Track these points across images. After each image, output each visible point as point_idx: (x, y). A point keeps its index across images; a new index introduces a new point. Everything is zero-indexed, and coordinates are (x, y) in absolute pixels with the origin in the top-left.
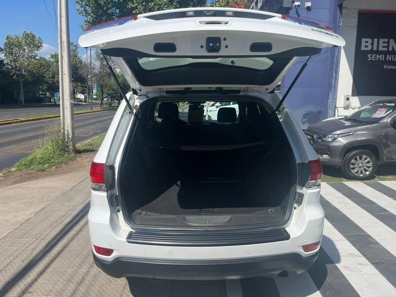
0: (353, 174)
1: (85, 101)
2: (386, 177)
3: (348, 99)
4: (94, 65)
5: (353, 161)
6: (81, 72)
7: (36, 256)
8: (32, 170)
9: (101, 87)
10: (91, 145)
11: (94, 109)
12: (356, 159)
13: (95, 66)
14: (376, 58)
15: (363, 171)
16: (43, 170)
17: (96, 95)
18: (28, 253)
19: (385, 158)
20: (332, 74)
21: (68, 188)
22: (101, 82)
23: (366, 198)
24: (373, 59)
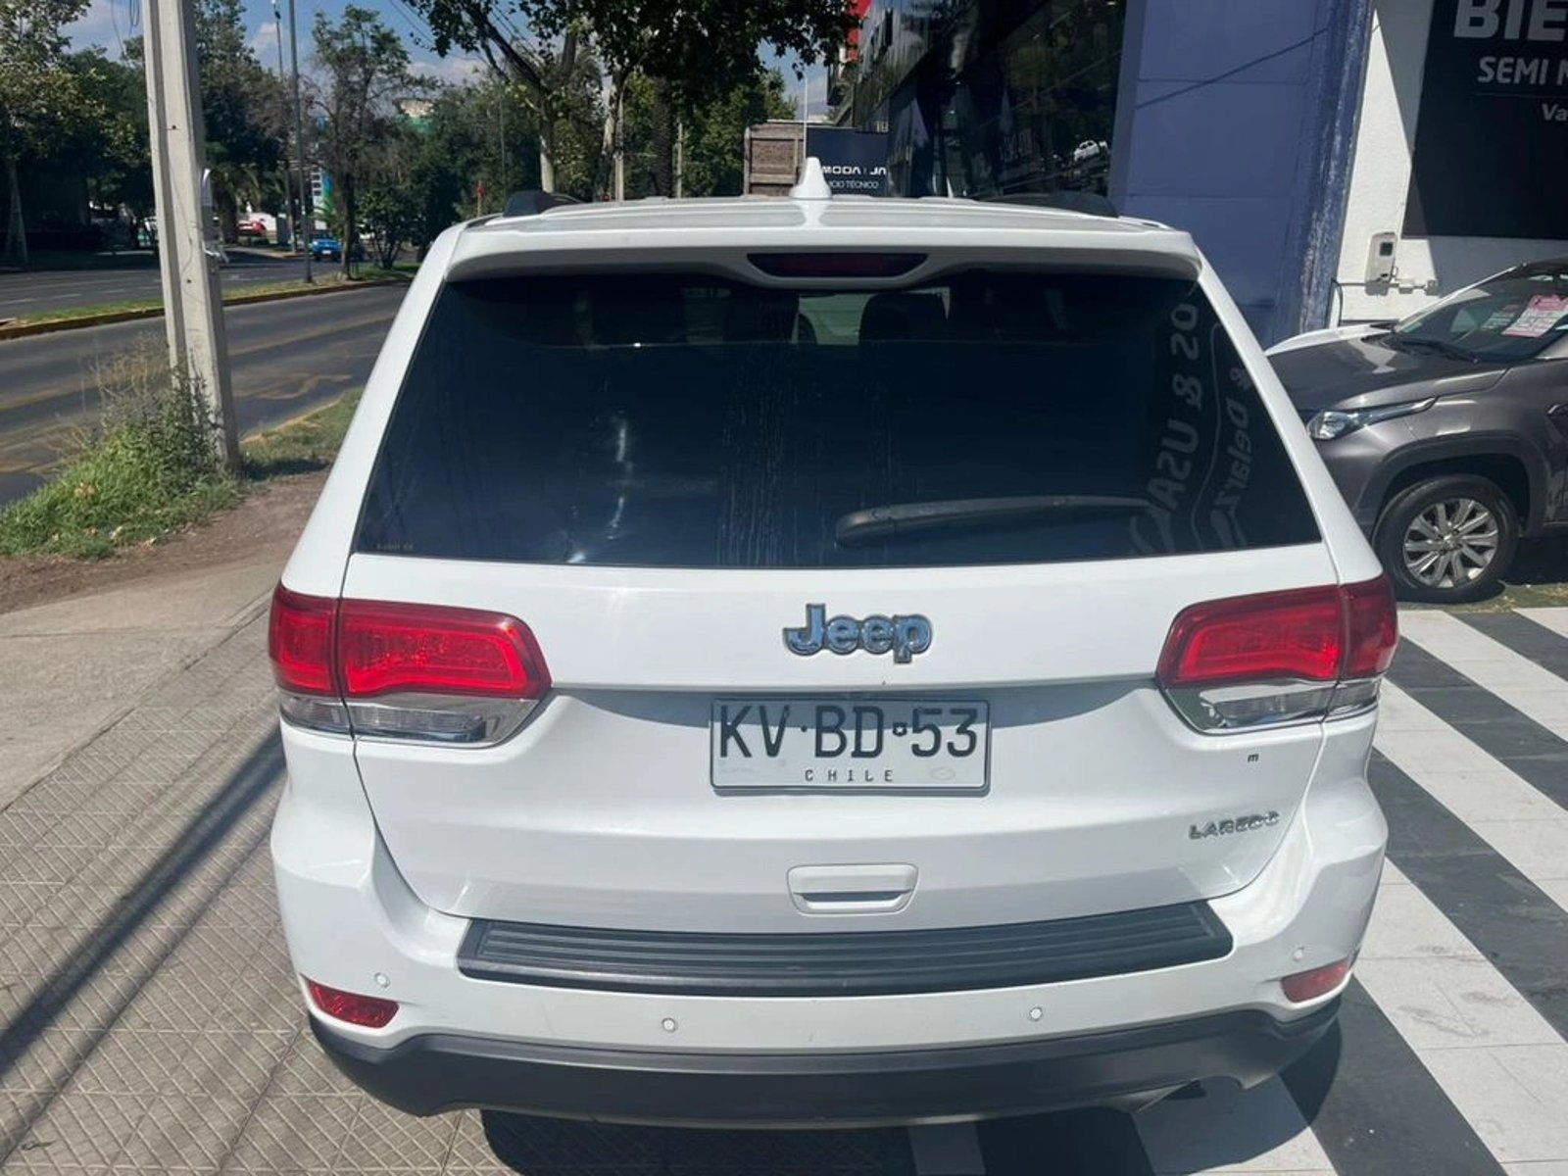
0: (1416, 581)
1: (282, 245)
2: (1545, 590)
3: (1387, 249)
4: (310, 86)
5: (1418, 524)
6: (254, 116)
7: (68, 964)
8: (56, 550)
9: (346, 186)
10: (307, 441)
11: (322, 280)
12: (1432, 517)
13: (312, 92)
14: (1511, 75)
15: (1458, 566)
16: (103, 554)
17: (328, 218)
18: (31, 949)
19: (1550, 511)
20: (1331, 136)
21: (213, 635)
22: (344, 161)
23: (1470, 684)
24: (1501, 79)
